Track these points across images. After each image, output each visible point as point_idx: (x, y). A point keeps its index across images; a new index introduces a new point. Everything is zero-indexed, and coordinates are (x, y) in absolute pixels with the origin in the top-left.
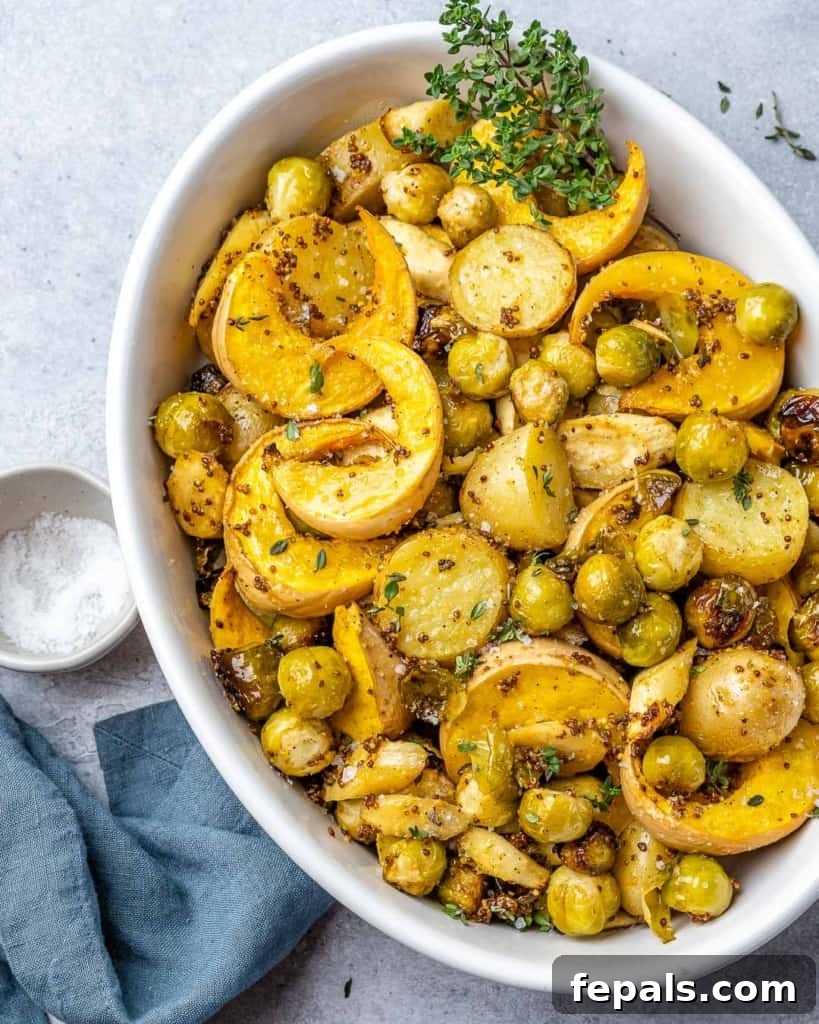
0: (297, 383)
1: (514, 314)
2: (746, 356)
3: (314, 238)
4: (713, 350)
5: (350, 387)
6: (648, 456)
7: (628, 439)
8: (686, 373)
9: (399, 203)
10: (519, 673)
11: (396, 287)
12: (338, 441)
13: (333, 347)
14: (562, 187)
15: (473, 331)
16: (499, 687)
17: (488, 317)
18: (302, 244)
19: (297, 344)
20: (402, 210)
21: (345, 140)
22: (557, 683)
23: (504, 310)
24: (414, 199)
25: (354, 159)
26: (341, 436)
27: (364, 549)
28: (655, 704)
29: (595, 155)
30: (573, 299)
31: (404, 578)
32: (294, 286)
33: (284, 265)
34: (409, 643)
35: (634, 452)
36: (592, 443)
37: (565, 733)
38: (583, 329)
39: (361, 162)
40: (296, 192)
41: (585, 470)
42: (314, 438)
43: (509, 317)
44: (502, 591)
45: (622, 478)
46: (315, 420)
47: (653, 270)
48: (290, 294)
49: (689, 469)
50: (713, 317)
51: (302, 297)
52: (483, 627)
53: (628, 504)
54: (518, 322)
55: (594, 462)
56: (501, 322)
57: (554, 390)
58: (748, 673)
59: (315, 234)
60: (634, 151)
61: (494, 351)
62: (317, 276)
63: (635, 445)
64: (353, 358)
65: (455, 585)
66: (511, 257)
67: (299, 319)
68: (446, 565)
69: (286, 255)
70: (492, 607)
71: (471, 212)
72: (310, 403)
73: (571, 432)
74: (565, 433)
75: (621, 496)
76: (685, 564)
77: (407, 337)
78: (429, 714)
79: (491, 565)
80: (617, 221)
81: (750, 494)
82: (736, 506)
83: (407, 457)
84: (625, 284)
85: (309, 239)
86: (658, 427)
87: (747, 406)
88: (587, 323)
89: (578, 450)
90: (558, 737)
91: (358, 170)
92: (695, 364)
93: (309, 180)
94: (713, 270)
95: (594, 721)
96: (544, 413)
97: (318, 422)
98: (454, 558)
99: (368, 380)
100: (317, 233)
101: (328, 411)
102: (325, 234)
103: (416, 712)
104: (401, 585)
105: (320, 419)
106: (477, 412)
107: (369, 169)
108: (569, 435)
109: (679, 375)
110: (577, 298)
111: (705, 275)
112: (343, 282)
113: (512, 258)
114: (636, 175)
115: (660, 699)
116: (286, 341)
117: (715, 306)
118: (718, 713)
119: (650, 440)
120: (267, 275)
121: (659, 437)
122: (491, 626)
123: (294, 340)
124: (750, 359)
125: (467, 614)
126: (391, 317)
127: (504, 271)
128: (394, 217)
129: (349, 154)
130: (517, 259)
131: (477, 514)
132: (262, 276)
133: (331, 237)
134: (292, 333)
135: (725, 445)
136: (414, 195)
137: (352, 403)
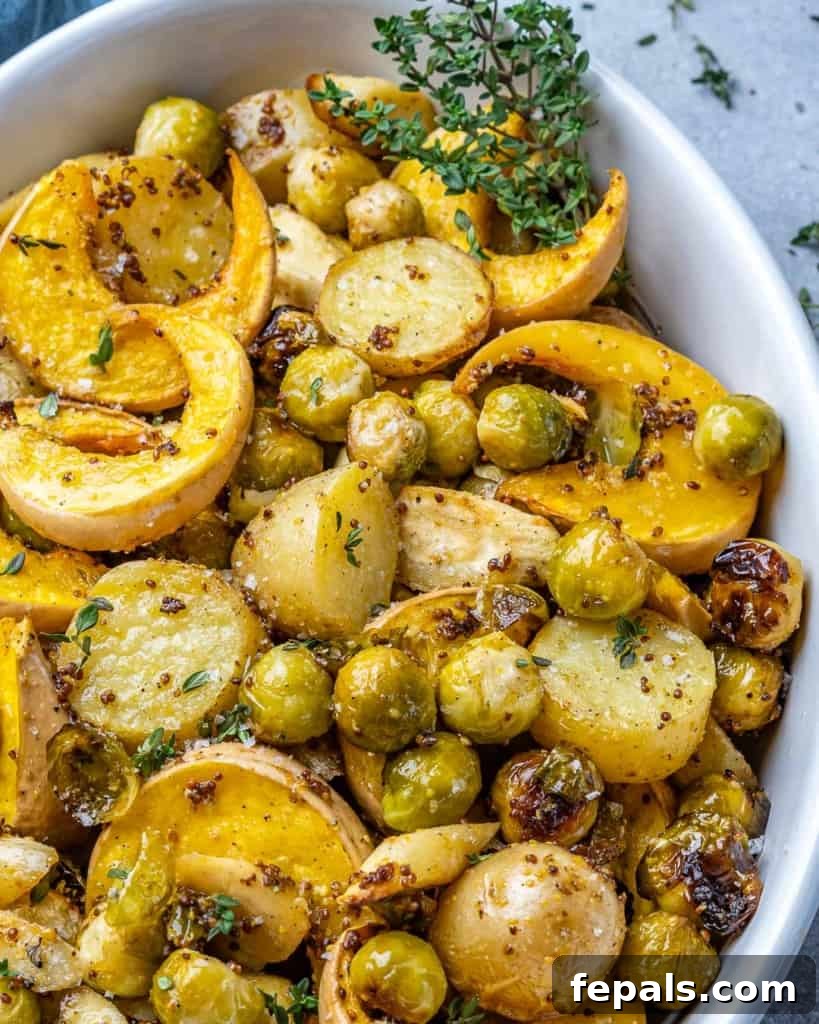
0: (77, 346)
1: (390, 336)
2: (695, 487)
3: (171, 188)
4: (652, 465)
5: (147, 375)
6: (508, 559)
7: (489, 530)
8: (602, 478)
9: (303, 188)
10: (219, 778)
11: (249, 267)
12: (105, 438)
13: (137, 312)
14: (508, 200)
15: (328, 341)
16: (188, 791)
17: (355, 331)
18: (151, 186)
19: (94, 296)
20: (305, 197)
21: (264, 96)
22: (271, 811)
23: (378, 327)
24: (321, 182)
25: (263, 123)
26: (110, 433)
27: (81, 573)
28: (391, 865)
29: (570, 184)
30: (477, 341)
31: (109, 608)
32: (116, 227)
33: (112, 196)
34: (87, 701)
35: (494, 551)
36: (438, 524)
37: (254, 878)
38: (475, 377)
39: (272, 128)
40: (171, 133)
41: (422, 564)
42: (75, 422)
43: (381, 338)
44: (237, 663)
45: (466, 580)
46: (84, 402)
47: (604, 347)
48: (107, 234)
49: (557, 588)
50: (666, 427)
51: (121, 243)
52: (197, 706)
53: (461, 615)
54: (390, 346)
55: (436, 554)
56: (369, 340)
57: (401, 432)
58: (542, 867)
59: (174, 184)
60: (617, 181)
61: (346, 368)
62: (156, 232)
63: (497, 540)
64: (160, 334)
65: (177, 637)
66: (415, 273)
67: (108, 269)
68: (172, 605)
69: (121, 188)
70: (217, 680)
71: (386, 213)
72: (87, 376)
73: (414, 502)
74: (407, 502)
75: (454, 599)
76: (505, 703)
77: (244, 333)
78: (84, 811)
79: (235, 624)
80: (571, 266)
81: (636, 651)
82: (613, 661)
83: (173, 454)
84: (557, 348)
85: (163, 186)
86: (535, 528)
87: (673, 545)
88: (483, 371)
89: (419, 531)
90: (242, 881)
91: (265, 136)
92: (620, 473)
93: (193, 125)
94: (689, 374)
95: (309, 887)
96: (380, 458)
97: (88, 405)
98: (187, 599)
99: (174, 373)
100: (177, 183)
101: (107, 397)
102: (187, 190)
103: (66, 801)
104: (103, 615)
105: (92, 403)
106: (300, 446)
107: (280, 139)
108: (412, 505)
109: (591, 478)
110: (483, 343)
111: (676, 379)
112: (191, 256)
113: (417, 275)
114: (610, 210)
115: (400, 862)
116: (80, 288)
117: (673, 413)
118: (481, 913)
119: (517, 539)
120: (80, 196)
121: (532, 541)
122: (206, 708)
123: (88, 289)
124: (699, 492)
125: (177, 682)
126: (229, 302)
127: (400, 287)
128: (293, 208)
129: (262, 115)
130: (422, 277)
131: (246, 563)
132: (74, 194)
133: (196, 198)
134: (92, 280)
135: (612, 562)
136: (322, 178)
137: (144, 397)
